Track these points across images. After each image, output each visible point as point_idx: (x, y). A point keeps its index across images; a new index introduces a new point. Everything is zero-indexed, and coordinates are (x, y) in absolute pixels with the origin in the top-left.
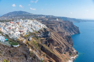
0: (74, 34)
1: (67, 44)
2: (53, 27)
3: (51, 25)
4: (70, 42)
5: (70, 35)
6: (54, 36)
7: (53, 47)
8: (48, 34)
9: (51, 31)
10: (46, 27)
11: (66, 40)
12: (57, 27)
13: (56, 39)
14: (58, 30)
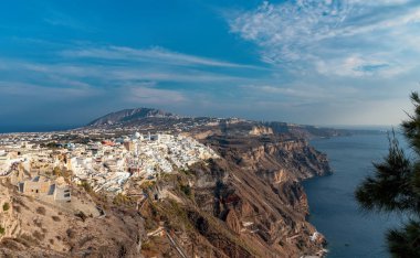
0: (310, 176)
1: (287, 209)
2: (240, 156)
3: (235, 149)
4: (297, 203)
5: (299, 179)
6: (243, 183)
7: (241, 223)
8: (223, 176)
9: (232, 168)
10: (216, 156)
11: (283, 196)
12: (253, 154)
13: (251, 194)
14: (257, 165)
